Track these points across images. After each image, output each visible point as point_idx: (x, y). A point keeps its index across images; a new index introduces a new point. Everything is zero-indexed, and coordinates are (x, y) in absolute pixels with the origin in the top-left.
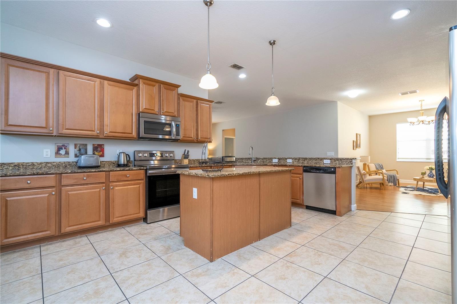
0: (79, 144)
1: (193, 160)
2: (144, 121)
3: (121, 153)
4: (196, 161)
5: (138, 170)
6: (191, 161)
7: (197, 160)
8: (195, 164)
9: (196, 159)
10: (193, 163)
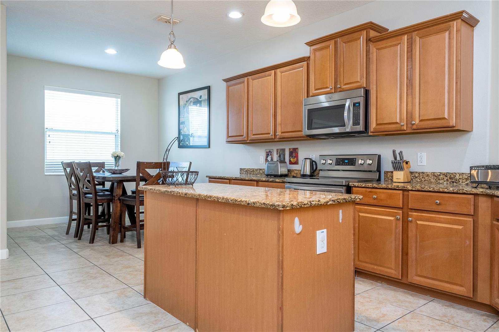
0: (279, 149)
1: (434, 174)
2: (308, 110)
3: (307, 159)
4: (442, 176)
5: (281, 182)
6: (428, 175)
7: (446, 175)
8: (439, 183)
9: (444, 171)
10: (432, 180)
